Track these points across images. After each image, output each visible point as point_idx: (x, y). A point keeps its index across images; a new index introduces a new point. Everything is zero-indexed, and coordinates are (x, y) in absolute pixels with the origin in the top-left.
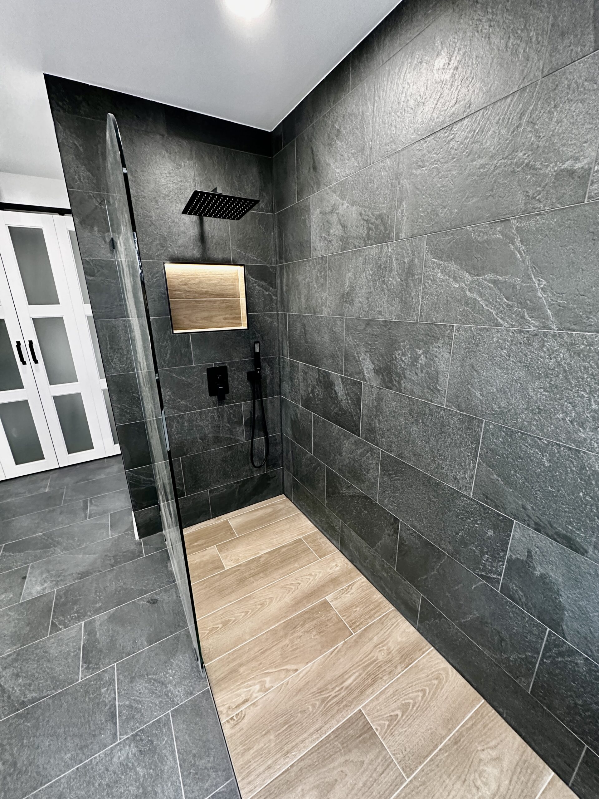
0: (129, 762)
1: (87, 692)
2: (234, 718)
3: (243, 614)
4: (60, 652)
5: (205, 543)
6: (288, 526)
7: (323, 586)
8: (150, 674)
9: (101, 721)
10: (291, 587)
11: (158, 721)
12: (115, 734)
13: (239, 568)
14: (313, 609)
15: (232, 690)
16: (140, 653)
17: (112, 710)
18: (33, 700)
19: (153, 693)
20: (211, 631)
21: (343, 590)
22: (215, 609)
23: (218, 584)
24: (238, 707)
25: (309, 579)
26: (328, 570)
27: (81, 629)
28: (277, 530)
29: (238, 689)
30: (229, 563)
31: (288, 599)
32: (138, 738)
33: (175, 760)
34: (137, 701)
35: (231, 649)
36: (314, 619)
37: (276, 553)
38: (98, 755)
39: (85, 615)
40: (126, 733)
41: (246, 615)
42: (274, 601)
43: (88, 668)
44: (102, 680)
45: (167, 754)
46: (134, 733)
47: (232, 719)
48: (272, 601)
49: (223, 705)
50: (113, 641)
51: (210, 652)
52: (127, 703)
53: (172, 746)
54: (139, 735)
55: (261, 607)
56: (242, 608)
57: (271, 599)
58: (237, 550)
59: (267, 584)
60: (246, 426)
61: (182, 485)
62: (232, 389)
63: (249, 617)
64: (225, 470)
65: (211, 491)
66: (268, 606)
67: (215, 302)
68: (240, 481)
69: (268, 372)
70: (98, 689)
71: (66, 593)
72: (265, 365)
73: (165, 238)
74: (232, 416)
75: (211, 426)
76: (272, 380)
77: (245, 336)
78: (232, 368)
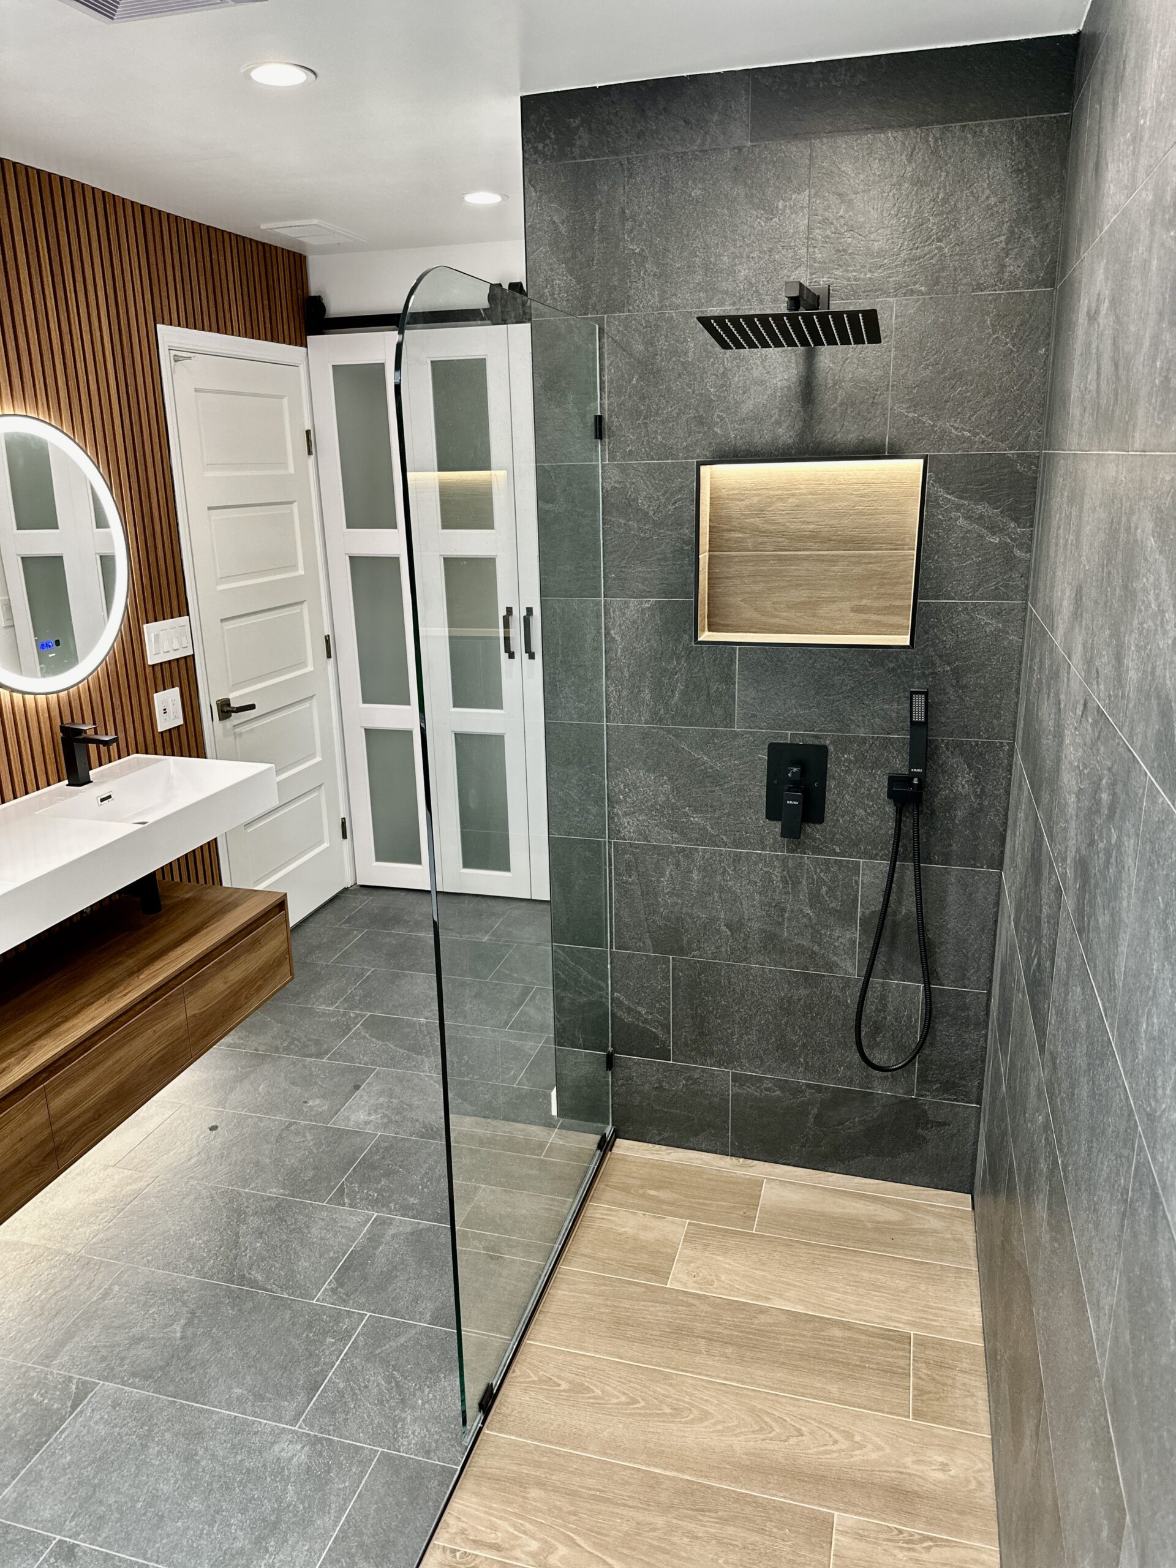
0: (288, 1469)
1: (310, 1326)
2: (458, 1554)
3: (623, 1399)
4: (321, 1239)
5: (671, 1204)
6: (902, 1284)
7: (854, 1483)
8: (398, 1371)
9: (298, 1380)
10: (774, 1424)
11: (357, 1449)
12: (300, 1415)
13: (696, 1302)
14: (780, 1508)
15: (491, 1508)
16: (410, 1325)
17: (319, 1379)
18: (253, 1283)
19: (381, 1402)
20: (541, 1381)
21: (900, 1532)
22: (581, 1349)
23: (626, 1304)
24: (478, 1543)
25: (836, 1442)
26: (908, 1460)
27: (367, 1222)
28: (866, 1275)
29: (501, 1518)
30: (685, 1278)
31: (741, 1444)
32: (319, 1447)
33: (336, 1523)
34: (355, 1394)
35: (547, 1442)
36: (761, 1531)
37: (810, 1326)
38: (265, 1421)
39: (385, 1205)
40: (311, 1427)
41: (628, 1404)
42: (706, 1424)
43: (334, 1291)
44: (337, 1324)
45: (333, 1506)
46: (320, 1435)
47: (454, 1551)
48: (701, 1420)
49: (458, 1519)
50: (388, 1277)
51: (510, 1415)
52: (342, 1385)
53: (346, 1500)
54: (322, 1444)
55: (671, 1414)
56: (632, 1385)
57: (705, 1416)
58: (727, 1261)
59: (725, 1379)
60: (864, 931)
61: (665, 1027)
62: (834, 813)
63: (629, 1414)
64: (783, 1037)
65: (736, 1078)
66: (686, 1423)
67: (833, 561)
68: (827, 1088)
69: (963, 786)
70: (325, 1333)
71: (387, 1149)
72: (955, 761)
73: (711, 401)
74: (824, 889)
75: (761, 902)
76: (974, 814)
77: (893, 669)
78: (844, 753)
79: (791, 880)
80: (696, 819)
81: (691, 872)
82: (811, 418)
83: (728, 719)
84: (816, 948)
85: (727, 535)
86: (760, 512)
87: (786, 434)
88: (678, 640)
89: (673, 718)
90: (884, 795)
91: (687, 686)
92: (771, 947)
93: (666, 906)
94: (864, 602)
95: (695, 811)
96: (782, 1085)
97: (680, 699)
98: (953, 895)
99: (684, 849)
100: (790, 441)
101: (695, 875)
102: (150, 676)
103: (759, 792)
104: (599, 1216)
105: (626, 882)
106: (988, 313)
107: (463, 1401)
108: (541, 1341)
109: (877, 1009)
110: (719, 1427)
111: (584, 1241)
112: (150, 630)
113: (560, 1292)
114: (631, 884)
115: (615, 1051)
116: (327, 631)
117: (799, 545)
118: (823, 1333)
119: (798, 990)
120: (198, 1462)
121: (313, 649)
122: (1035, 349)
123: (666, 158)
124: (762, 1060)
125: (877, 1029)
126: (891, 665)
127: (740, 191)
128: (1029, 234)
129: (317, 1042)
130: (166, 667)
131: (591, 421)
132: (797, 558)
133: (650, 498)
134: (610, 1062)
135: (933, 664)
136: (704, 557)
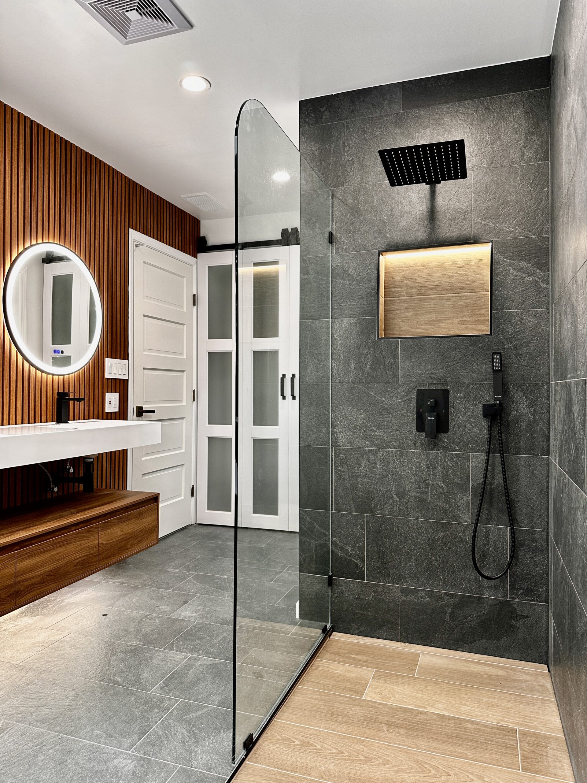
0: (121, 772)
1: (145, 703)
3: (334, 751)
4: (158, 664)
5: (365, 661)
6: (509, 705)
8: (196, 727)
9: (134, 729)
10: (431, 769)
11: (165, 765)
12: (133, 746)
13: (380, 706)
16: (205, 706)
17: (147, 729)
18: (116, 683)
19: (183, 742)
20: (283, 739)
22: (309, 725)
23: (338, 705)
27: (185, 658)
28: (485, 699)
30: (373, 695)
31: (410, 778)
32: (142, 762)
34: (168, 737)
35: (285, 770)
37: (450, 721)
38: (111, 748)
39: (197, 651)
40: (139, 752)
41: (338, 754)
42: (387, 766)
43: (162, 688)
44: (162, 703)
46: (143, 756)
48: (383, 764)
50: (195, 683)
51: (262, 755)
52: (160, 733)
54: (144, 761)
55: (364, 760)
56: (340, 744)
57: (386, 762)
58: (399, 688)
59: (399, 744)
60: (474, 496)
61: (362, 559)
62: (454, 427)
63: (338, 759)
64: (430, 563)
65: (403, 591)
66: (374, 765)
67: (448, 299)
68: (456, 595)
69: (524, 409)
70: (154, 708)
71: (200, 628)
72: (518, 395)
73: (385, 223)
74: (451, 471)
75: (415, 479)
76: (531, 425)
77: (482, 347)
78: (457, 393)
79: (432, 466)
80: (378, 433)
81: (376, 464)
82: (434, 227)
83: (395, 377)
84: (447, 507)
85: (393, 290)
86: (410, 278)
87: (421, 235)
88: (368, 338)
89: (366, 378)
90: (481, 416)
91: (373, 361)
92: (421, 507)
93: (362, 484)
94: (465, 319)
95: (378, 429)
96: (430, 594)
97: (370, 368)
98: (523, 472)
99: (372, 451)
100: (424, 238)
101: (378, 466)
102: (105, 383)
103: (412, 417)
104: (321, 665)
105: (340, 471)
106: (518, 174)
107: (234, 744)
108: (284, 720)
109: (484, 543)
110: (396, 768)
111: (312, 675)
112: (108, 361)
113: (296, 698)
114: (343, 472)
115: (333, 575)
116: (194, 388)
117: (430, 292)
118: (461, 726)
119: (438, 533)
120: (67, 765)
121: (186, 395)
122: (542, 188)
123: (364, 120)
124: (418, 579)
125: (484, 556)
126: (481, 345)
127: (398, 131)
128: (535, 138)
129: (167, 583)
130: (114, 381)
131: (327, 235)
132: (429, 299)
133: (355, 269)
134: (330, 582)
135: (503, 343)
136: (382, 300)
